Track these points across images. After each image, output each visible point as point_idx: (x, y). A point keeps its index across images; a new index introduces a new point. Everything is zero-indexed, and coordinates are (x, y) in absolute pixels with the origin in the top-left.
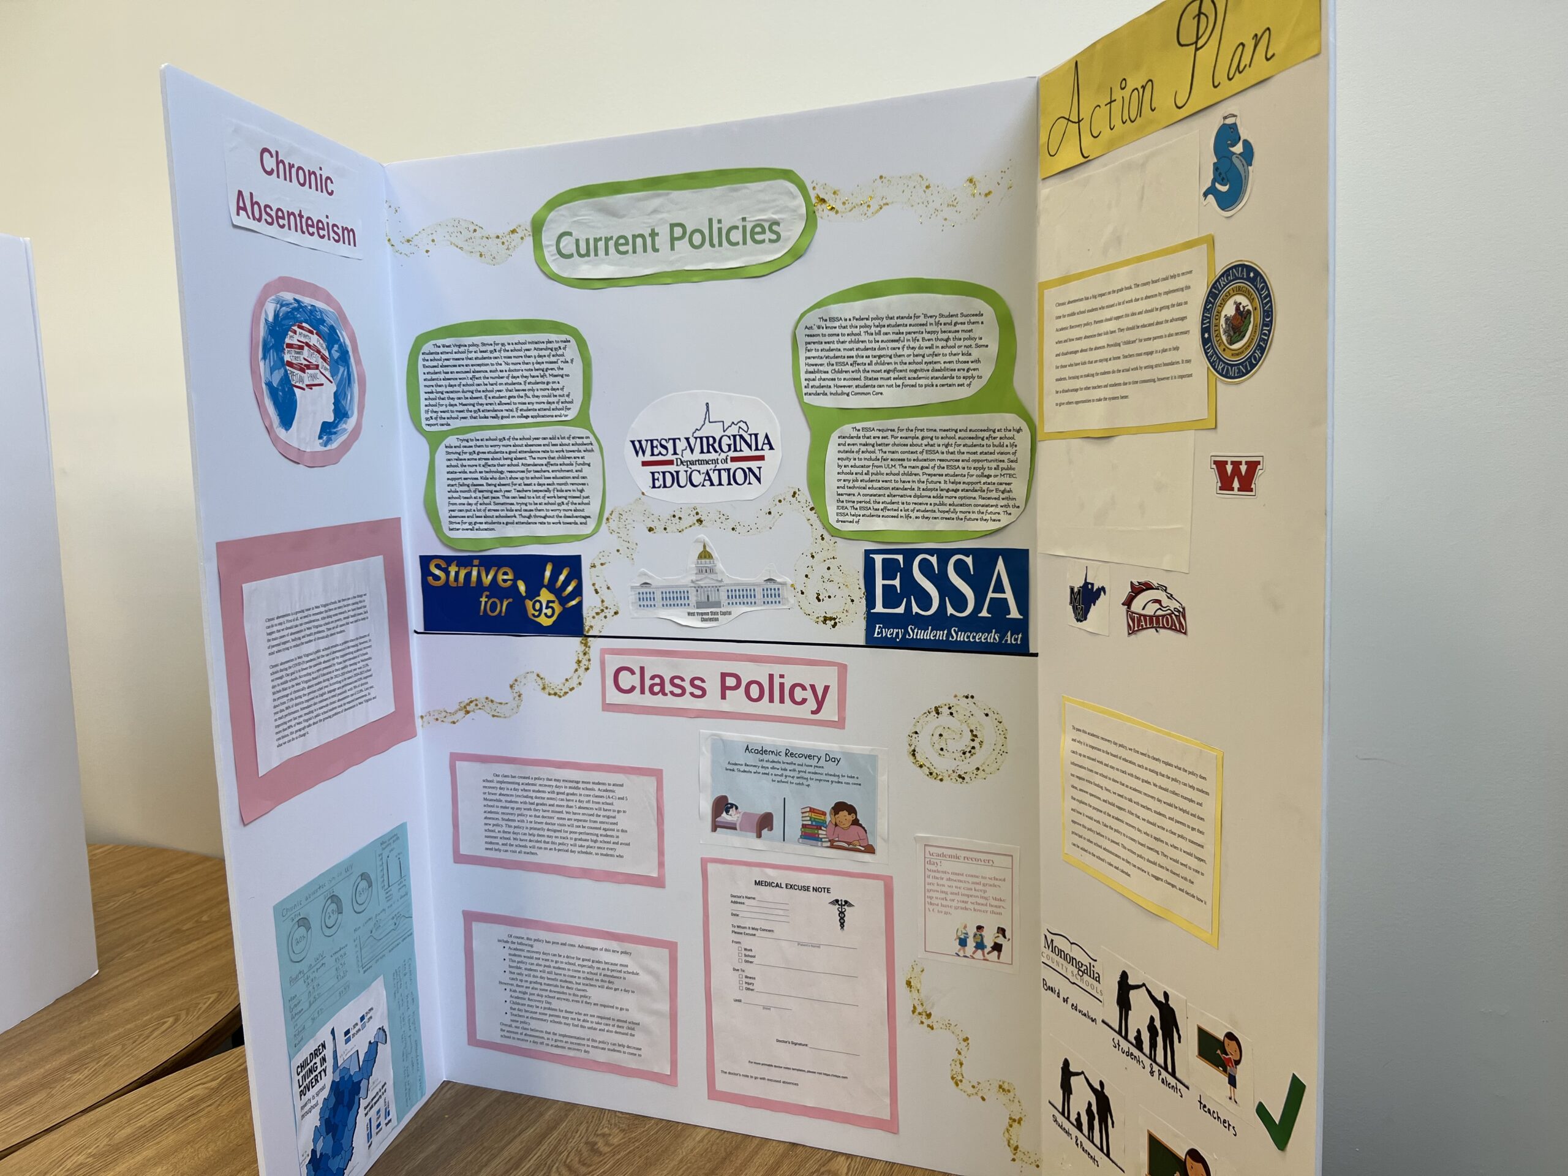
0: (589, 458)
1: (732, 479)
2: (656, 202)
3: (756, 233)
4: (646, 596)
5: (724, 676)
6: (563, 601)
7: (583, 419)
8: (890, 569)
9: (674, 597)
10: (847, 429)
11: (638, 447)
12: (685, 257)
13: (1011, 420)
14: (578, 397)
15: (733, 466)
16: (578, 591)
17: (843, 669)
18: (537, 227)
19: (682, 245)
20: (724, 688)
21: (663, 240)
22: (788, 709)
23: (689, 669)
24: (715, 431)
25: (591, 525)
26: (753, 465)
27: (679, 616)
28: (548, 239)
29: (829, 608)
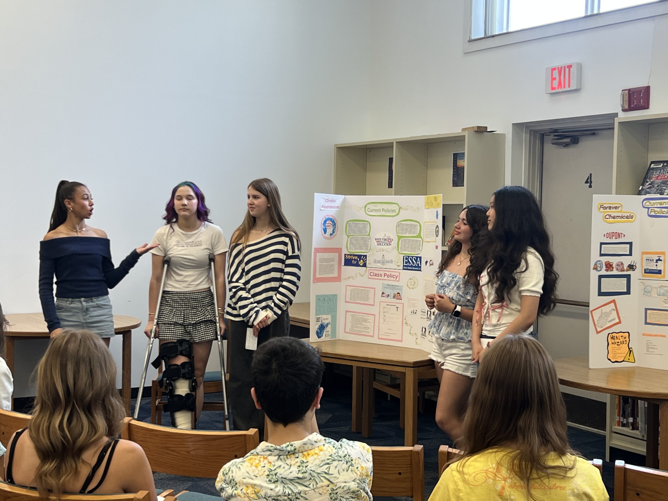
0: (369, 240)
1: (388, 245)
2: (380, 205)
3: (393, 211)
4: (375, 262)
5: (385, 274)
6: (364, 262)
7: (369, 235)
8: (406, 259)
9: (379, 262)
10: (402, 239)
11: (376, 239)
12: (384, 213)
13: (420, 239)
14: (368, 231)
15: (388, 243)
16: (366, 260)
17: (400, 273)
18: (365, 207)
19: (384, 211)
20: (384, 276)
21: (381, 210)
22: (393, 279)
23: (380, 273)
24: (386, 238)
25: (369, 250)
26: (390, 243)
27: (379, 265)
28: (367, 209)
29: (399, 264)
